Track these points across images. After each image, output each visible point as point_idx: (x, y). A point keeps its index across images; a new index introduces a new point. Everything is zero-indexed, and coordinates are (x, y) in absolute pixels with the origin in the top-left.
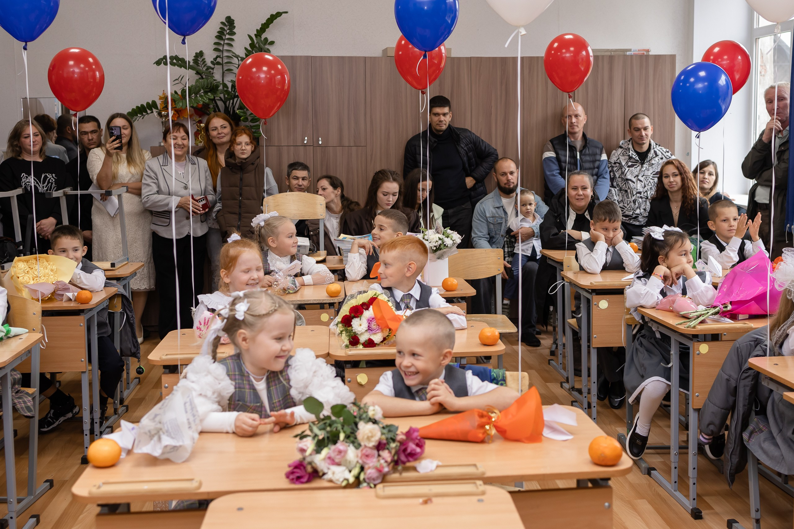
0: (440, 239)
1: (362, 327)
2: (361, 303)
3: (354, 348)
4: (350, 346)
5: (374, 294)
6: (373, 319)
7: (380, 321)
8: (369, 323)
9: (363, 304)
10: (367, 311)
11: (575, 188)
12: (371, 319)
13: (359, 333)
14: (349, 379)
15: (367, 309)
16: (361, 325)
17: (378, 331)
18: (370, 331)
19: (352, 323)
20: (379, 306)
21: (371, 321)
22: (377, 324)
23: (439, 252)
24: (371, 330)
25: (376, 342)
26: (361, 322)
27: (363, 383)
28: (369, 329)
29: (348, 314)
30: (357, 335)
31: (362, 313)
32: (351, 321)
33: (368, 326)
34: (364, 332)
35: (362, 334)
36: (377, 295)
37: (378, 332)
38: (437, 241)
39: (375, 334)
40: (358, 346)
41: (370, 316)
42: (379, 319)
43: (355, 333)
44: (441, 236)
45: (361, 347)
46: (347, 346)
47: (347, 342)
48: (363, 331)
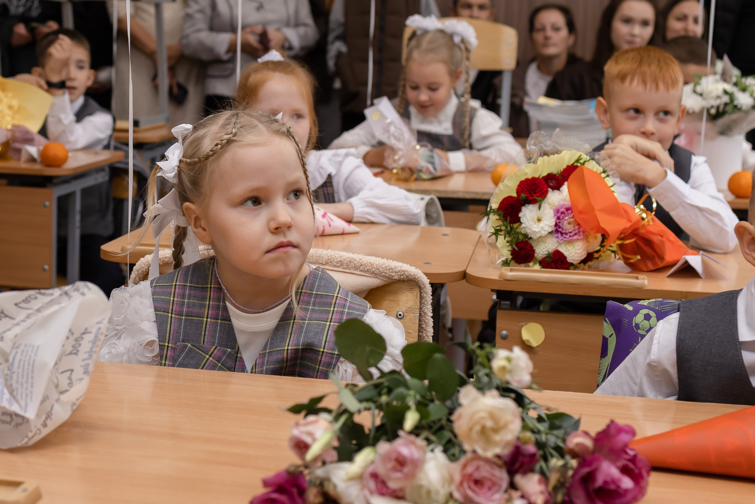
0: (726, 92)
1: (541, 224)
2: (545, 174)
3: (522, 267)
4: (513, 262)
5: (576, 158)
6: (568, 209)
7: (582, 216)
8: (558, 218)
9: (550, 177)
10: (556, 192)
12: (563, 210)
13: (534, 237)
14: (504, 332)
15: (557, 187)
16: (539, 220)
17: (575, 237)
18: (559, 235)
19: (520, 215)
20: (582, 182)
21: (563, 213)
22: (576, 221)
24: (562, 234)
25: (570, 259)
26: (539, 213)
27: (534, 344)
28: (557, 231)
29: (515, 195)
30: (530, 242)
31: (544, 195)
32: (520, 210)
33: (556, 225)
34: (546, 236)
35: (541, 239)
36: (582, 161)
37: (577, 240)
39: (570, 242)
40: (531, 264)
41: (562, 203)
42: (580, 212)
43: (526, 235)
44: (728, 87)
45: (537, 267)
46: (506, 263)
47: (506, 253)
48: (544, 233)
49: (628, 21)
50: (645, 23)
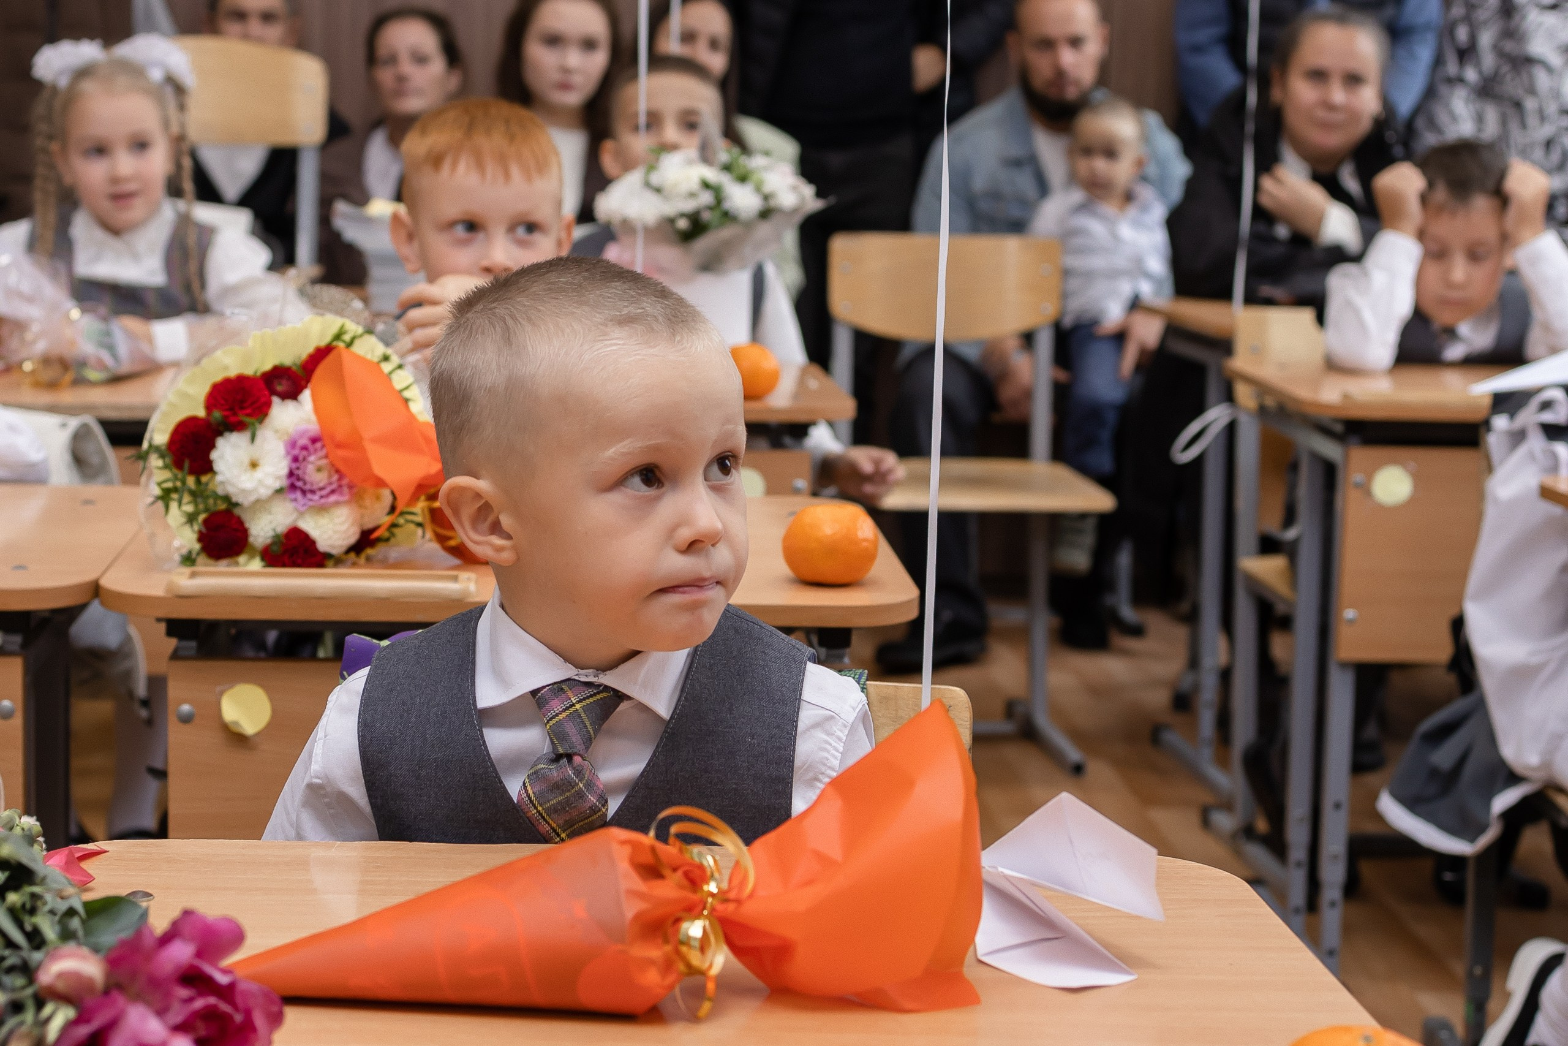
0: (706, 185)
1: (259, 474)
2: (267, 367)
3: (223, 566)
4: (202, 559)
5: (334, 330)
6: (314, 440)
7: (341, 453)
8: (295, 459)
9: (278, 373)
10: (290, 405)
11: (1319, 76)
12: (304, 441)
13: (245, 501)
14: (186, 708)
15: (292, 394)
16: (254, 465)
17: (333, 498)
18: (298, 495)
19: (214, 455)
20: (339, 378)
21: (304, 448)
22: (332, 465)
23: (703, 244)
24: (304, 492)
25: (323, 545)
26: (253, 451)
27: (250, 728)
28: (293, 487)
29: (201, 413)
30: (237, 511)
31: (261, 411)
32: (212, 446)
33: (291, 474)
34: (270, 499)
35: (260, 504)
36: (347, 338)
37: (337, 504)
38: (692, 195)
39: (322, 509)
40: (242, 559)
41: (303, 426)
42: (339, 446)
43: (227, 498)
44: (711, 174)
45: (256, 564)
46: (188, 560)
47: (187, 539)
48: (264, 492)
49: (554, 40)
50: (589, 44)
